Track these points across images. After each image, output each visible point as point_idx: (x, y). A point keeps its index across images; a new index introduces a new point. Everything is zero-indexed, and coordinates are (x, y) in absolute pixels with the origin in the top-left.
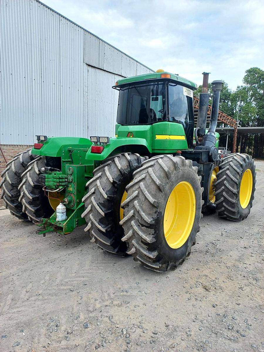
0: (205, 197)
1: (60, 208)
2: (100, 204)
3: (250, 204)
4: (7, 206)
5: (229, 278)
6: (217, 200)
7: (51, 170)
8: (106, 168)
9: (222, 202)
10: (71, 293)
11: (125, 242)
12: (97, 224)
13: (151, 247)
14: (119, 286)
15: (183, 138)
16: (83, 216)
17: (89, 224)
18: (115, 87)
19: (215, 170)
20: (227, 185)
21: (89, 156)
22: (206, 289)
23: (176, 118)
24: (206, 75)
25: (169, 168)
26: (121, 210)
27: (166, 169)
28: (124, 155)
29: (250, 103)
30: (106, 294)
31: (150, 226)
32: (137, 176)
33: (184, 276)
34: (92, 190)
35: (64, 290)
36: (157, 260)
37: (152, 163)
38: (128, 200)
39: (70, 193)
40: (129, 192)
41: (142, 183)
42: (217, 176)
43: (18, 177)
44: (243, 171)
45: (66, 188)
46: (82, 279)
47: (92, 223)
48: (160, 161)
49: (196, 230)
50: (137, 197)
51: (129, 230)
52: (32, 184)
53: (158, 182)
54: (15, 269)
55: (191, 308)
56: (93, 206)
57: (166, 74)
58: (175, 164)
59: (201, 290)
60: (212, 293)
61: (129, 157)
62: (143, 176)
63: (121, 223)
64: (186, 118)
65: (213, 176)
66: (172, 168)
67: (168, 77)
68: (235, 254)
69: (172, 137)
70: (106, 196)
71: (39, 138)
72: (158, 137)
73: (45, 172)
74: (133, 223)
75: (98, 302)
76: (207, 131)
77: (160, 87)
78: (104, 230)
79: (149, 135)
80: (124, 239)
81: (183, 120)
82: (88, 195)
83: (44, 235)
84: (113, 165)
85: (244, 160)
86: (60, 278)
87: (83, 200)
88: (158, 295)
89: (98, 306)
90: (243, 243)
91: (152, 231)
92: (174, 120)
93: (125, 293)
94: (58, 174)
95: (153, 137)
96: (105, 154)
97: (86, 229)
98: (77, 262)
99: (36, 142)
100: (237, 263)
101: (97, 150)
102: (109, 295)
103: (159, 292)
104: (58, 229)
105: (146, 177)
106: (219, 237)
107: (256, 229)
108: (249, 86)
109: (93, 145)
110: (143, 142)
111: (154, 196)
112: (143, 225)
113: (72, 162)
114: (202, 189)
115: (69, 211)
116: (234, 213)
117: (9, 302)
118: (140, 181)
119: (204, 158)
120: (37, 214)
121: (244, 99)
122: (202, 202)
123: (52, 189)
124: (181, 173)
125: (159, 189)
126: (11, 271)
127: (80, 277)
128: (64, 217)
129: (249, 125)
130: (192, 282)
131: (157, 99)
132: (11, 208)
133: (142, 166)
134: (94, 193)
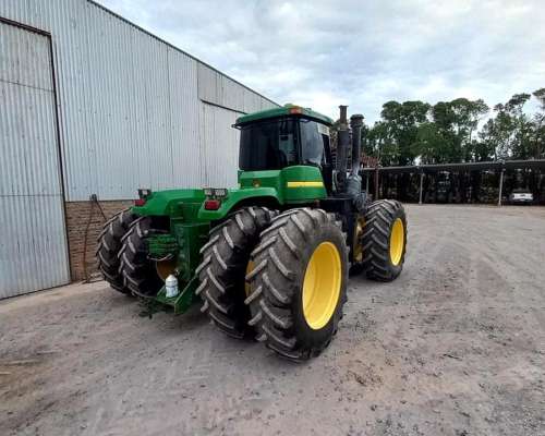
0: (352, 257)
1: (170, 280)
2: (218, 278)
3: (402, 260)
4: (105, 278)
5: (389, 362)
6: (364, 257)
7: (156, 233)
8: (225, 229)
9: (370, 261)
10: (184, 401)
11: (253, 327)
12: (216, 304)
13: (287, 333)
14: (248, 386)
15: (321, 184)
16: (197, 292)
17: (206, 303)
18: (235, 126)
19: (360, 220)
20: (376, 239)
21: (204, 214)
22: (361, 382)
23: (311, 160)
24: (343, 109)
25: (307, 227)
26: (247, 284)
27: (303, 228)
28: (247, 210)
29: (390, 140)
30: (230, 400)
31: (284, 306)
32: (265, 239)
33: (332, 363)
34: (208, 259)
35: (174, 396)
36: (296, 348)
37: (284, 221)
38: (254, 272)
39: (182, 260)
40: (256, 260)
41: (271, 249)
42: (363, 229)
43: (117, 242)
44: (393, 222)
45: (176, 255)
46: (200, 377)
47: (209, 302)
48: (294, 217)
49: (343, 300)
50: (266, 267)
51: (257, 311)
52: (134, 250)
53: (293, 247)
54: (111, 366)
55: (343, 413)
56: (209, 280)
57: (296, 108)
58: (313, 221)
59: (354, 384)
60: (370, 387)
61: (254, 213)
62: (273, 239)
63: (247, 301)
64: (323, 160)
65: (359, 228)
66: (310, 226)
67: (299, 111)
68: (391, 327)
69: (308, 184)
70: (225, 266)
71: (140, 192)
72: (291, 184)
73: (148, 236)
74: (262, 302)
75: (218, 413)
76: (348, 174)
77: (290, 123)
78: (225, 311)
79: (279, 182)
80: (251, 322)
81: (319, 163)
82: (202, 266)
83: (151, 317)
84: (234, 225)
85: (393, 208)
86: (169, 378)
87: (197, 271)
88: (299, 395)
89: (219, 420)
90: (399, 311)
91: (288, 312)
92: (309, 163)
93: (255, 397)
94: (165, 238)
95: (284, 185)
96: (223, 210)
97: (203, 309)
98: (193, 352)
99: (138, 197)
100: (396, 340)
101: (212, 207)
102: (234, 401)
103: (301, 392)
104: (168, 308)
105: (277, 240)
106: (369, 304)
107: (412, 291)
108: (387, 121)
109: (207, 200)
110: (272, 192)
111: (288, 266)
112: (275, 305)
113: (183, 221)
114: (348, 248)
115: (181, 284)
116: (384, 272)
117: (99, 419)
118: (270, 245)
119: (347, 207)
120: (142, 288)
121: (383, 135)
122: (349, 264)
123: (159, 257)
124: (322, 231)
125: (295, 255)
126: (106, 370)
127: (195, 374)
128: (176, 292)
129: (389, 165)
130: (342, 372)
131: (286, 138)
132: (110, 281)
133: (270, 225)
134: (210, 263)
